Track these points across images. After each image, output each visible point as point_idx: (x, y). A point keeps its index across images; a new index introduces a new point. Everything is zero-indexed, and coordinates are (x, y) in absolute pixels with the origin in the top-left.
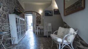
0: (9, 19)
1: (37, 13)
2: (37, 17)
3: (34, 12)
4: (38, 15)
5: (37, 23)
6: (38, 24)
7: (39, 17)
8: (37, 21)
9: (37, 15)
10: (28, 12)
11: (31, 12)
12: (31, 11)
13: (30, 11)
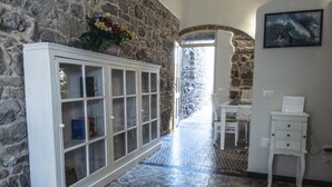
0: (22, 70)
1: (237, 32)
2: (238, 52)
3: (222, 28)
4: (243, 45)
5: (235, 83)
6: (237, 89)
7: (245, 52)
8: (235, 74)
9: (236, 45)
10: (196, 29)
11: (207, 31)
12: (211, 27)
13: (204, 27)
